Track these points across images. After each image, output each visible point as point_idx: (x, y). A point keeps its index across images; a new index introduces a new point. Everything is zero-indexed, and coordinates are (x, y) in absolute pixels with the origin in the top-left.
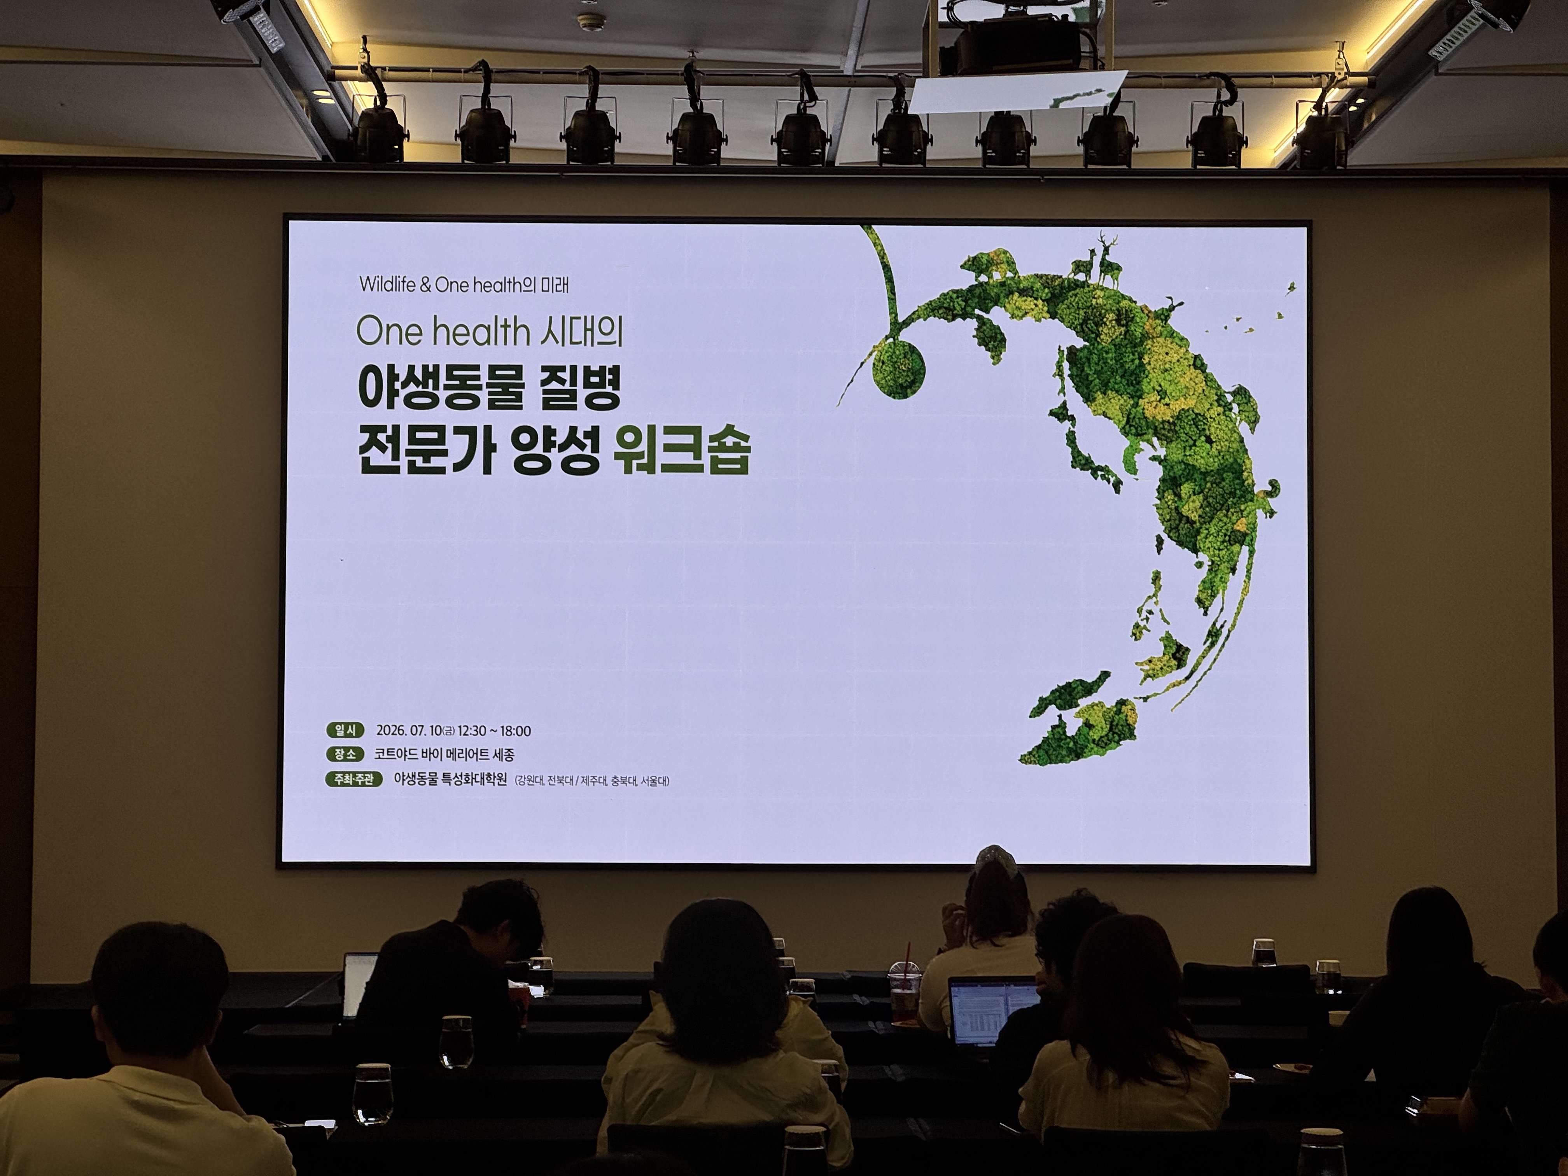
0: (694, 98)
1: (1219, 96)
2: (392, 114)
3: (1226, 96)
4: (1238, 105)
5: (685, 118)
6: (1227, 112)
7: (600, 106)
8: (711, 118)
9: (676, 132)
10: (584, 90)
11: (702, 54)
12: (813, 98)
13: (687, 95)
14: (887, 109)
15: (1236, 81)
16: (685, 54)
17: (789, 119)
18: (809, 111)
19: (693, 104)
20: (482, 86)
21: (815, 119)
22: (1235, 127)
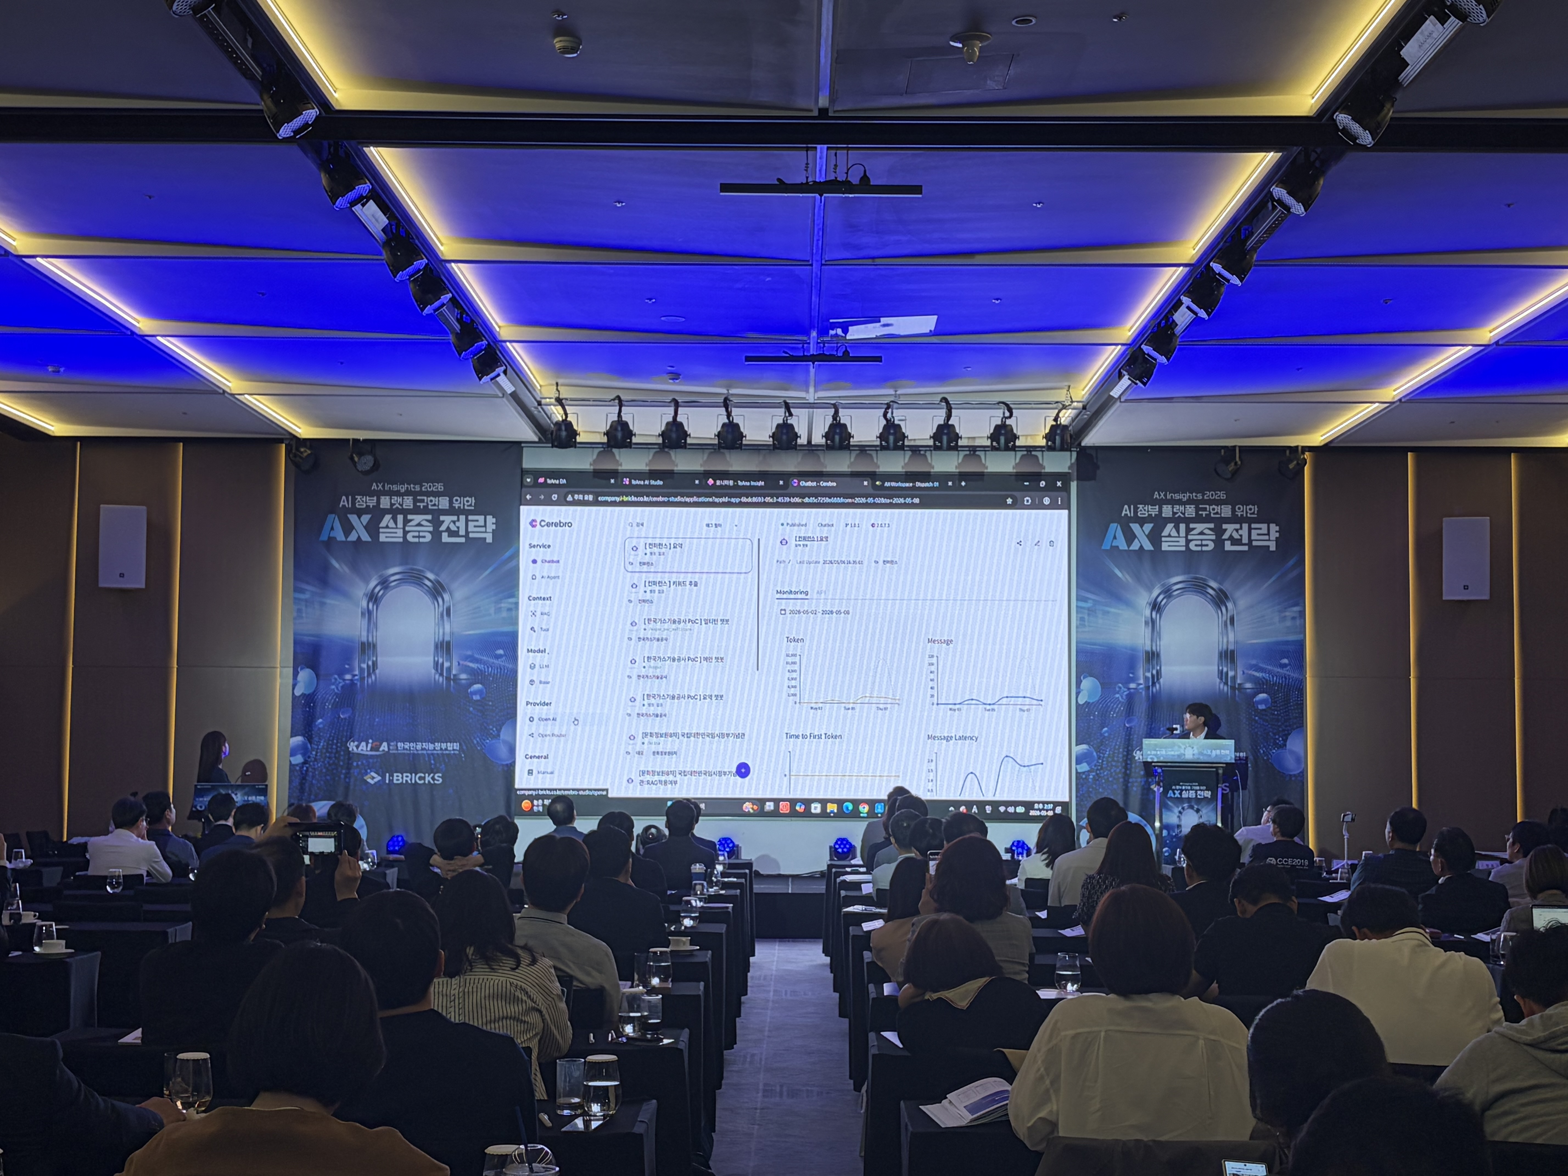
0: (729, 415)
1: (1004, 413)
2: (570, 423)
3: (1007, 414)
4: (1013, 418)
5: (724, 425)
6: (1008, 422)
7: (679, 419)
8: (737, 425)
9: (719, 433)
10: (671, 410)
11: (732, 391)
12: (791, 415)
13: (725, 413)
14: (829, 420)
15: (1012, 406)
16: (725, 391)
17: (778, 426)
18: (789, 422)
19: (728, 418)
20: (618, 408)
21: (792, 426)
22: (1012, 430)
